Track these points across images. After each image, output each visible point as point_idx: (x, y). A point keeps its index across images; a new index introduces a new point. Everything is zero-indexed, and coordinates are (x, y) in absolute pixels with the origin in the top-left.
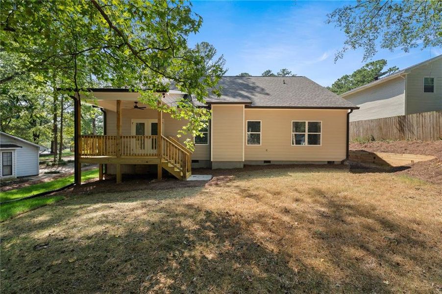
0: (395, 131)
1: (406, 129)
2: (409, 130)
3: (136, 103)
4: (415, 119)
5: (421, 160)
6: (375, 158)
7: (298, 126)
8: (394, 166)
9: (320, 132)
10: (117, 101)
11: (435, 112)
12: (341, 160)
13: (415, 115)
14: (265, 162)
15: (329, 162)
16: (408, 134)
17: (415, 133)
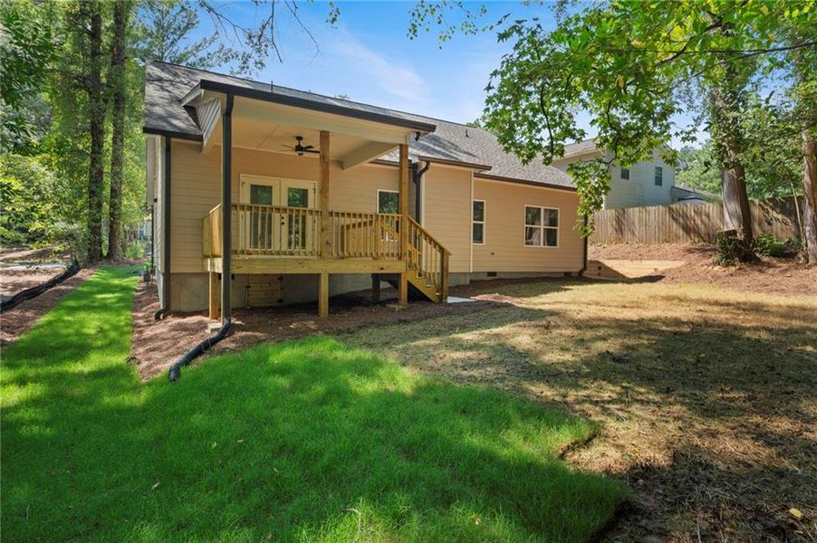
0: (610, 230)
1: (626, 229)
2: (629, 230)
3: (299, 138)
4: (637, 215)
5: (667, 267)
6: (600, 268)
7: (533, 215)
8: (632, 277)
9: (556, 226)
10: (322, 132)
11: (661, 207)
12: (578, 271)
13: (637, 209)
14: (490, 274)
15: (566, 273)
16: (628, 235)
17: (637, 233)
